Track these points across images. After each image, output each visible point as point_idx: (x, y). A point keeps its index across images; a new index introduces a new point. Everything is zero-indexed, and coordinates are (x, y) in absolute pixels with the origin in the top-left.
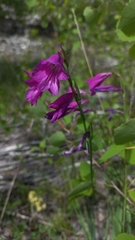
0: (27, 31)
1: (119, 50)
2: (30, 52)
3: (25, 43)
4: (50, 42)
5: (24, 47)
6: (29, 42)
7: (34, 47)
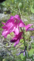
0: (4, 12)
1: (28, 17)
2: (4, 18)
3: (3, 15)
4: (10, 15)
5: (3, 16)
6: (4, 15)
7: (5, 16)
